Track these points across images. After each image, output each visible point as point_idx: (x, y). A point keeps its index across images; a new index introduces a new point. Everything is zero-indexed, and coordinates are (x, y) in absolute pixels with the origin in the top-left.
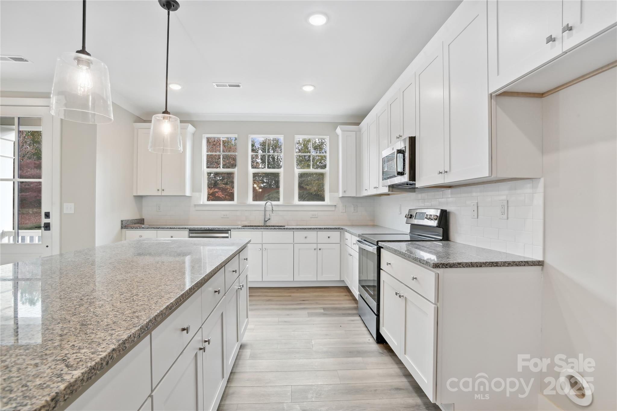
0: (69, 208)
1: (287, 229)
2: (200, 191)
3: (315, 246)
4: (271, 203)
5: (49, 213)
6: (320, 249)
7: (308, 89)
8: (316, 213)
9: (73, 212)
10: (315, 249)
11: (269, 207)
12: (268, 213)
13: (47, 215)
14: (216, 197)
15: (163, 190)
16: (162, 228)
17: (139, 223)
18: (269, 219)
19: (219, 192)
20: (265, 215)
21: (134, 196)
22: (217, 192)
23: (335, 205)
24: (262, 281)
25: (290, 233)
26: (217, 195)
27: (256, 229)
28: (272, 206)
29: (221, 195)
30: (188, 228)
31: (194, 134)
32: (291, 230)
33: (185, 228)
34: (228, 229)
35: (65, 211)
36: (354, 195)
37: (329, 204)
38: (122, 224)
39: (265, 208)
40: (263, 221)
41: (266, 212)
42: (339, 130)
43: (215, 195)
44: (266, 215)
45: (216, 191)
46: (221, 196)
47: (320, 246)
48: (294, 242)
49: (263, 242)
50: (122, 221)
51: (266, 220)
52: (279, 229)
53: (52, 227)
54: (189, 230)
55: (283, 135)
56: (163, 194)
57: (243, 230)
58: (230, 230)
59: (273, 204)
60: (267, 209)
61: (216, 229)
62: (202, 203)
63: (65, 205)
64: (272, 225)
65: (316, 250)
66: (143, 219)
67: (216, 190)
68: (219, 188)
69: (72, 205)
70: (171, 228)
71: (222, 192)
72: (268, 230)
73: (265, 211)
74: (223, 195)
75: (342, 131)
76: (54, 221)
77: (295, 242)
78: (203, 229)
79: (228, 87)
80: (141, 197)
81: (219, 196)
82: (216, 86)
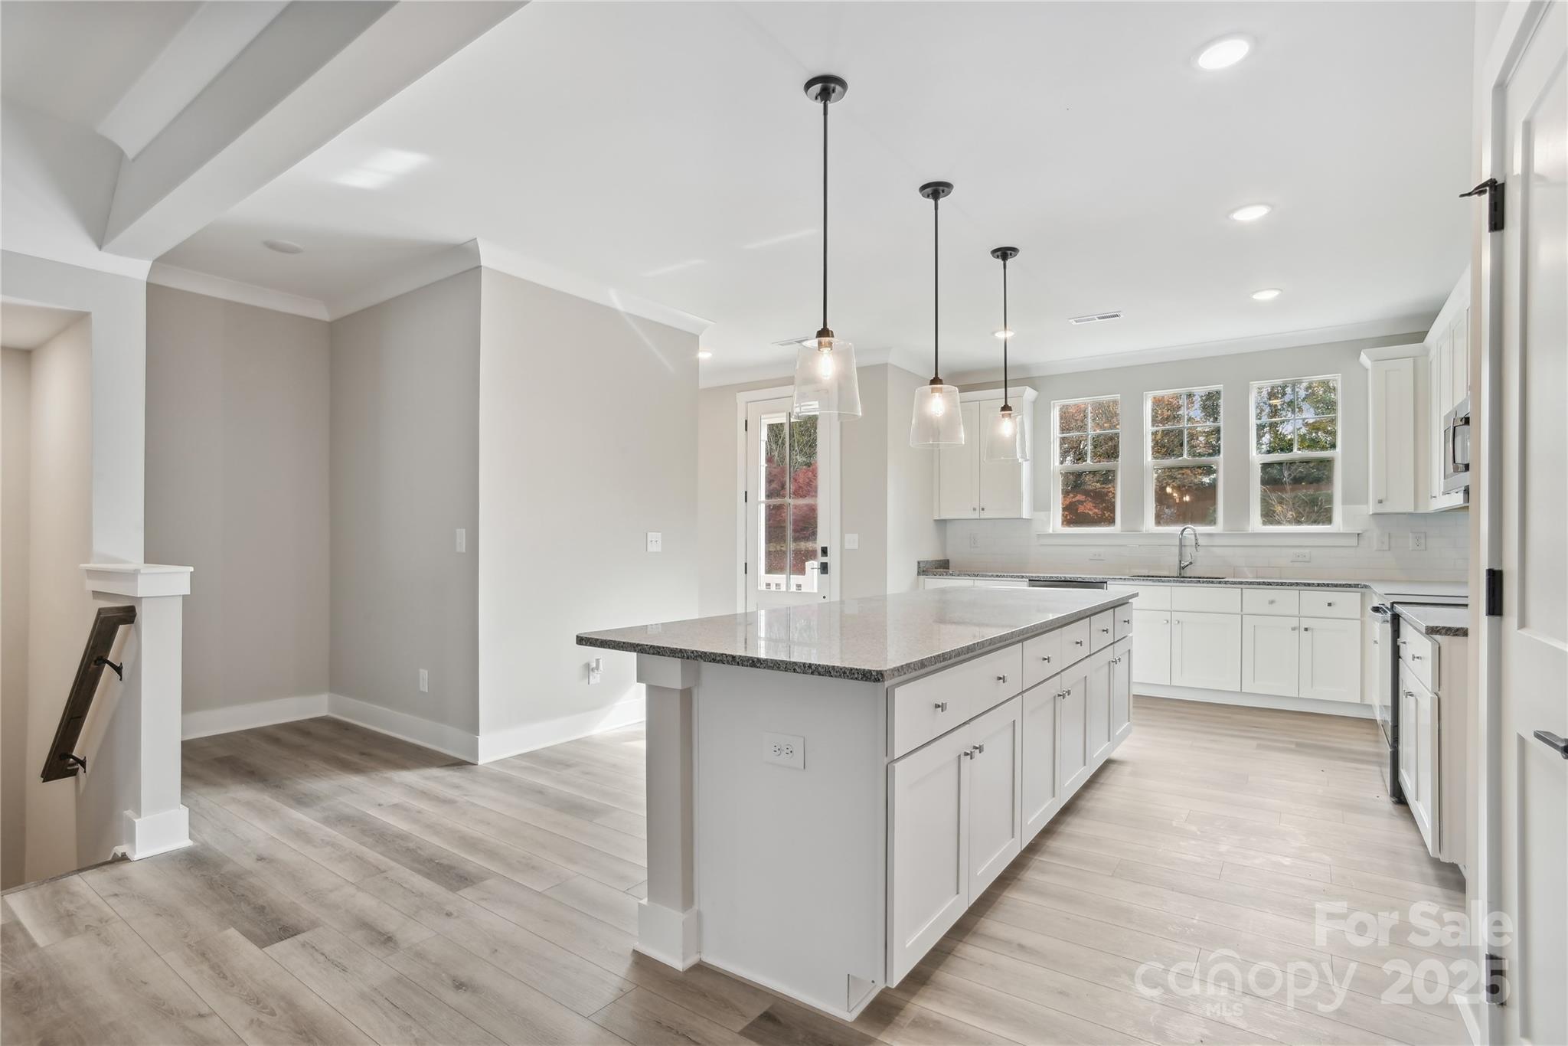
0: (852, 541)
1: (1226, 583)
2: (1047, 508)
3: (1295, 622)
4: (1194, 530)
5: (826, 548)
6: (1306, 629)
7: (1267, 296)
8: (1307, 551)
9: (856, 547)
10: (1294, 629)
11: (1189, 538)
12: (1189, 551)
13: (824, 551)
14: (1078, 515)
15: (983, 509)
16: (982, 576)
17: (942, 566)
18: (1191, 563)
19: (1085, 501)
20: (1181, 554)
21: (935, 520)
22: (1081, 502)
23: (1358, 534)
24: (1171, 686)
25: (1236, 592)
26: (1081, 509)
27: (1159, 581)
28: (1196, 536)
29: (1090, 510)
30: (1027, 577)
31: (1035, 403)
32: (1237, 586)
33: (1023, 577)
34: (1102, 580)
35: (847, 546)
36: (1411, 509)
37: (1342, 531)
38: (919, 567)
39: (1181, 540)
40: (1177, 568)
41: (1183, 548)
42: (1365, 359)
43: (1077, 509)
44: (1183, 554)
45: (1078, 501)
46: (1090, 512)
47: (1305, 623)
48: (1242, 611)
49: (1173, 609)
50: (919, 563)
51: (1182, 565)
52: (1208, 582)
53: (831, 568)
54: (1030, 580)
55: (1220, 384)
56: (982, 517)
57: (1132, 582)
58: (1106, 582)
59: (1197, 532)
60: (1187, 542)
61: (1079, 580)
62: (1051, 531)
63: (847, 537)
64: (1197, 576)
65: (1297, 631)
66: (948, 561)
67: (1080, 497)
68: (1087, 493)
69: (856, 536)
70: (997, 576)
71: (1094, 503)
72: (1184, 584)
73: (1181, 546)
74: (1097, 511)
75: (1372, 361)
76: (833, 559)
77: (1244, 611)
78: (1055, 579)
79: (1098, 320)
80: (944, 521)
81: (1087, 511)
82: (1074, 323)
